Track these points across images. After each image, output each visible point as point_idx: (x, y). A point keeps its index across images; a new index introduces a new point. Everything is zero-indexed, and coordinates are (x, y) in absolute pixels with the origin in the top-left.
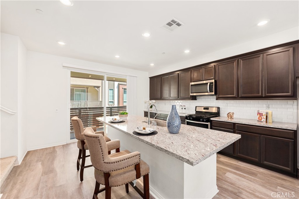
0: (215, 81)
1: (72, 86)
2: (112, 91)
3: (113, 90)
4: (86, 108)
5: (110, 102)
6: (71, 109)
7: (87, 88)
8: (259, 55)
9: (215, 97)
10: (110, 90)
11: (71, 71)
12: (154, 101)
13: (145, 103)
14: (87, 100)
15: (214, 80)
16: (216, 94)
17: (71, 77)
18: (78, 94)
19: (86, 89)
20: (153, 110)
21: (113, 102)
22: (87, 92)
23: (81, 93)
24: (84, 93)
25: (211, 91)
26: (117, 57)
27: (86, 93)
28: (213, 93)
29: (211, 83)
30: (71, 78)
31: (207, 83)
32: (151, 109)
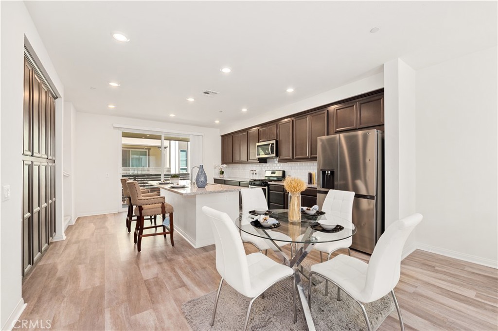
0: (277, 142)
1: (123, 146)
2: (185, 153)
3: (185, 151)
4: (144, 175)
5: (181, 169)
6: (123, 176)
7: (149, 149)
8: (306, 116)
9: (277, 160)
10: (182, 151)
11: (123, 132)
12: (225, 166)
13: (215, 168)
14: (149, 167)
15: (274, 141)
16: (277, 155)
17: (123, 136)
18: (136, 158)
19: (147, 150)
20: (225, 177)
21: (186, 169)
22: (149, 155)
23: (141, 157)
24: (145, 156)
25: (272, 152)
26: (172, 115)
27: (147, 157)
28: (274, 155)
29: (273, 144)
30: (123, 138)
31: (269, 144)
32: (222, 176)
